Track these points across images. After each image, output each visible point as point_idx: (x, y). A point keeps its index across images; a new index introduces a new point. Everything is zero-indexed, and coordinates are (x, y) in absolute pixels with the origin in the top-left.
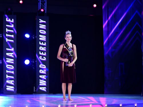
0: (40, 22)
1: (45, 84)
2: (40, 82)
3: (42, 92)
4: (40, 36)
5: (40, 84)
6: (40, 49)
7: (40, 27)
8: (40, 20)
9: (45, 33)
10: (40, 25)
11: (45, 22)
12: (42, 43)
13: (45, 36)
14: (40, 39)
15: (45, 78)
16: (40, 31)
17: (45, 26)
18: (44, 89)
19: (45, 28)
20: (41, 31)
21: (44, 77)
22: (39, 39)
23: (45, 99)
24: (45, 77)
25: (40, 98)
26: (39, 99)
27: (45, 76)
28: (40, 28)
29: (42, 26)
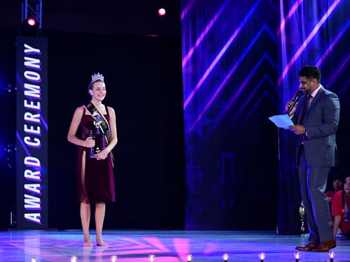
0: (26, 51)
1: (38, 206)
2: (26, 201)
3: (31, 226)
4: (26, 86)
5: (26, 206)
6: (26, 118)
7: (26, 64)
8: (26, 46)
9: (38, 78)
10: (26, 58)
11: (38, 51)
12: (32, 103)
13: (38, 87)
14: (26, 93)
15: (38, 191)
16: (26, 73)
17: (38, 61)
18: (34, 217)
19: (38, 67)
20: (28, 75)
21: (35, 188)
22: (24, 93)
23: (39, 243)
24: (37, 188)
25: (26, 241)
26: (23, 244)
27: (38, 185)
28: (25, 66)
29: (32, 62)
